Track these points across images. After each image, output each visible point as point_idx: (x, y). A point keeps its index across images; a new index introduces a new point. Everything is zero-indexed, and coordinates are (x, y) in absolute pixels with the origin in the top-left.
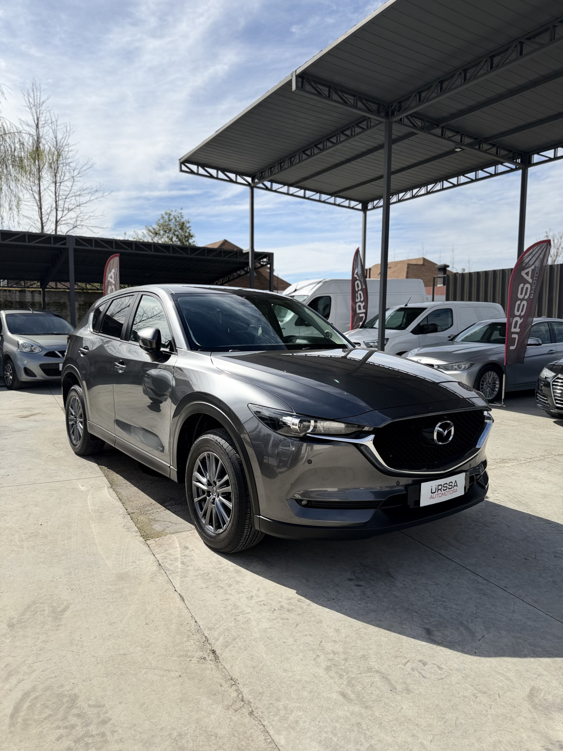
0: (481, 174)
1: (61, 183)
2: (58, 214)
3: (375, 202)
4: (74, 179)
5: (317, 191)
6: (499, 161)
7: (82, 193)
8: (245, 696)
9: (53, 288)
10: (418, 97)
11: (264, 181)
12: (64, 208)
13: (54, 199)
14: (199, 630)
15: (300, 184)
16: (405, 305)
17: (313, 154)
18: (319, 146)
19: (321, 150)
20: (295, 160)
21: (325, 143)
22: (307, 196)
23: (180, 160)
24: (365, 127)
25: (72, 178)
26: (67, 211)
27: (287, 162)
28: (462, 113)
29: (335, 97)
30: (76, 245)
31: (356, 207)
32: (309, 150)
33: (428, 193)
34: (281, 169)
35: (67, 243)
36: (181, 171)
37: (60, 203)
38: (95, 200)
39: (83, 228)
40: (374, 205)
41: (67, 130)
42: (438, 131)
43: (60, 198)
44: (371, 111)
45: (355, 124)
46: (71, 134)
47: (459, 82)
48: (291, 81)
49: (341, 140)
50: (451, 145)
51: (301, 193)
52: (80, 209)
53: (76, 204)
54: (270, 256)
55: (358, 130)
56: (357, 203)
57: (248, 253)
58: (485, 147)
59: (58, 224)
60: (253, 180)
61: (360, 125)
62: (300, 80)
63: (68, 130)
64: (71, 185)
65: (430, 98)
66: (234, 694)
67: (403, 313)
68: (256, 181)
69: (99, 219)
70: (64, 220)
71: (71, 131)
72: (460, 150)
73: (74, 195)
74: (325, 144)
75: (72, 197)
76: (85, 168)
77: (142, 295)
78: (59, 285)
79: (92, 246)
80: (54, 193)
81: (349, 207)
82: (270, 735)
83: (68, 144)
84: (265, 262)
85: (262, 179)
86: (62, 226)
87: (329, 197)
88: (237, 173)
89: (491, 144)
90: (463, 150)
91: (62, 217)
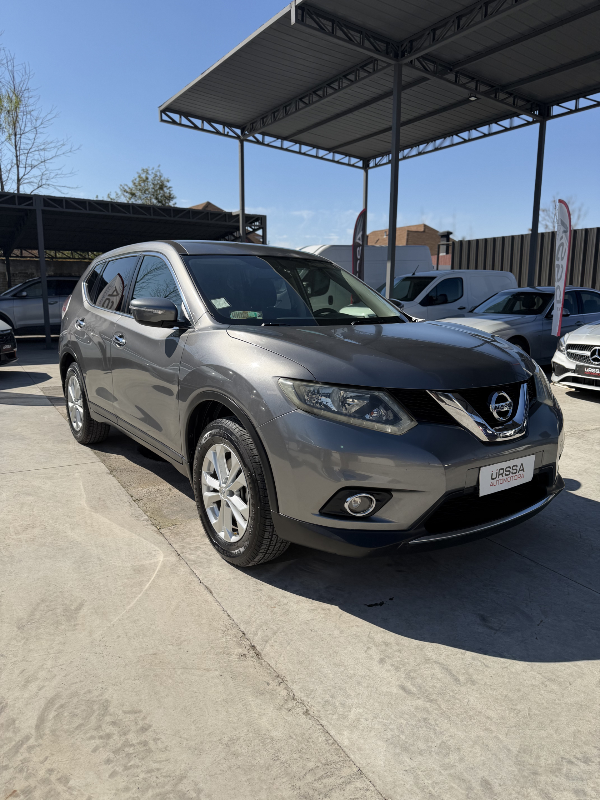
0: (495, 127)
1: (21, 135)
2: (20, 171)
3: (378, 159)
4: (36, 131)
5: (314, 146)
6: (516, 113)
7: (46, 147)
8: (296, 695)
9: (17, 256)
10: (432, 34)
11: (255, 134)
12: (26, 164)
13: (15, 154)
14: (234, 625)
15: (294, 138)
16: (412, 274)
17: (311, 102)
18: (318, 93)
19: (321, 98)
20: (291, 110)
21: (325, 89)
22: (303, 151)
23: (160, 107)
24: (371, 71)
25: (35, 130)
26: (30, 168)
27: (282, 111)
28: (479, 55)
29: (339, 33)
30: (45, 206)
31: (356, 165)
32: (307, 98)
33: (436, 149)
34: (275, 119)
35: (34, 204)
36: (162, 120)
37: (22, 158)
38: (62, 155)
39: (50, 188)
40: (377, 162)
41: (25, 72)
42: (451, 76)
43: (22, 152)
44: (380, 51)
45: (360, 67)
46: (31, 77)
47: (479, 17)
48: (289, 13)
50: (464, 93)
51: (296, 147)
52: (45, 165)
53: (40, 159)
54: (261, 220)
55: (362, 74)
56: (358, 160)
57: (238, 216)
58: (502, 96)
59: (20, 182)
60: (242, 133)
61: (365, 68)
62: (300, 12)
63: (27, 72)
64: (34, 137)
65: (445, 37)
66: (284, 693)
68: (246, 133)
69: (67, 177)
70: (27, 179)
71: (31, 73)
72: (475, 99)
73: (37, 149)
74: (325, 91)
75: (35, 151)
76: (49, 117)
78: (25, 253)
79: (63, 207)
80: (14, 146)
81: (349, 165)
82: (331, 736)
83: (28, 89)
84: (257, 226)
85: (253, 131)
86: (25, 185)
87: (327, 152)
88: (225, 124)
89: (507, 93)
90: (478, 99)
91: (24, 175)
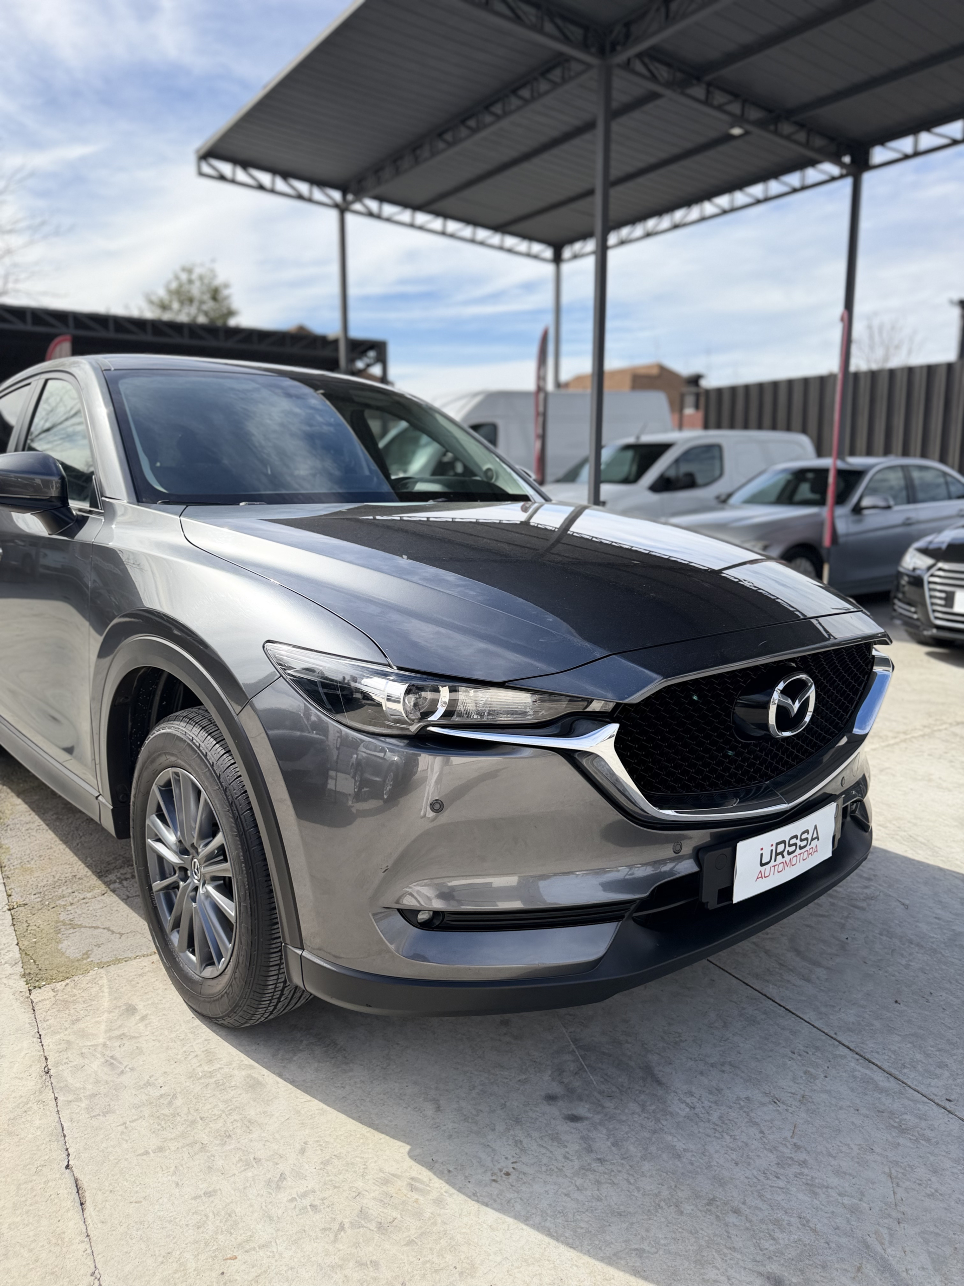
3: (577, 246)
5: (468, 222)
6: (811, 159)
10: (663, 10)
11: (365, 198)
15: (435, 207)
16: (635, 438)
17: (457, 139)
18: (469, 123)
19: (474, 131)
20: (423, 154)
21: (481, 115)
22: (449, 231)
23: (197, 151)
24: (558, 80)
27: (408, 156)
28: (747, 51)
31: (541, 255)
32: (450, 133)
33: (676, 227)
34: (398, 172)
36: (201, 174)
40: (575, 251)
42: (699, 91)
44: (572, 41)
45: (539, 74)
49: (513, 107)
50: (721, 121)
51: (437, 223)
54: (380, 347)
55: (544, 86)
56: (544, 247)
57: (337, 340)
58: (786, 128)
60: (343, 196)
61: (548, 75)
65: (687, 12)
67: (630, 454)
68: (350, 197)
72: (740, 131)
74: (480, 118)
77: (46, 381)
79: (25, 324)
81: (529, 255)
84: (371, 358)
85: (360, 194)
87: (490, 233)
88: (312, 182)
89: (796, 123)
90: (745, 132)
